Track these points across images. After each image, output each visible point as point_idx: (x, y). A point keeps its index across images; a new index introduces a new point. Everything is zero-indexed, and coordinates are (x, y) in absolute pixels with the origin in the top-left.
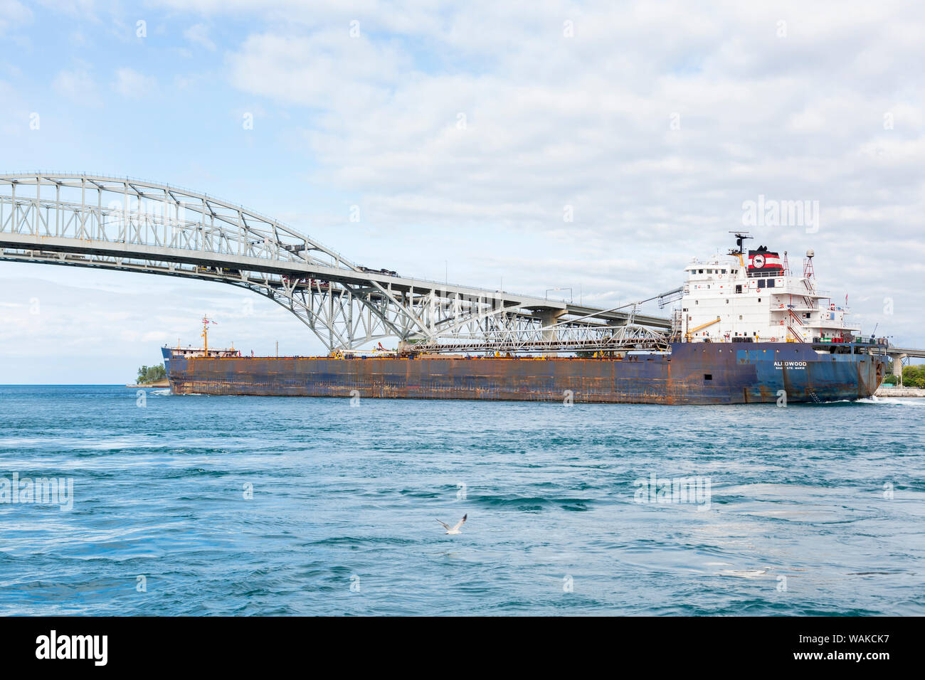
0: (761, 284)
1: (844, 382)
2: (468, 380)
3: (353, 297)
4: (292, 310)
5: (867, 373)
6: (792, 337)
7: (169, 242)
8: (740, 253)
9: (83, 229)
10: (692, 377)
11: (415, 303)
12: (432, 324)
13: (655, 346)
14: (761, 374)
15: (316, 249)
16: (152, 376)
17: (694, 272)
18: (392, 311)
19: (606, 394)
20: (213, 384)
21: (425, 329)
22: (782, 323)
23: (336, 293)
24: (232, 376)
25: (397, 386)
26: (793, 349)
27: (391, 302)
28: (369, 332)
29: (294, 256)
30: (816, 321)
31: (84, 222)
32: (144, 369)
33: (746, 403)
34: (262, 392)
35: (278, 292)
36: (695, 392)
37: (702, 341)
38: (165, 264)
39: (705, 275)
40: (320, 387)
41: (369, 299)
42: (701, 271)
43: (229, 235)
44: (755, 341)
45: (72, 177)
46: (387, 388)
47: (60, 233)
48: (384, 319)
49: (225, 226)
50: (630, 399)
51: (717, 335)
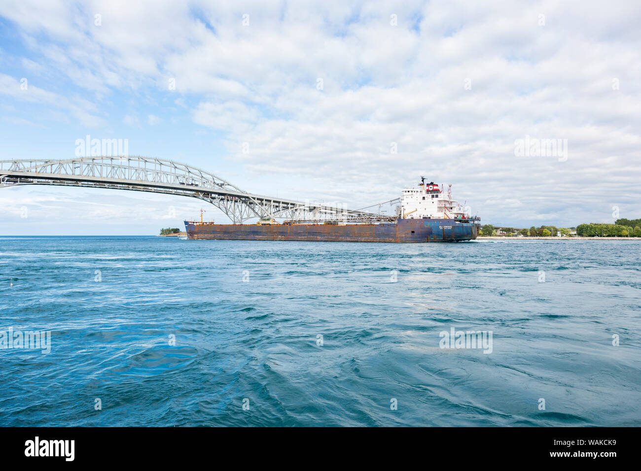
0: (433, 196)
1: (466, 234)
2: (314, 234)
3: (242, 203)
4: (219, 208)
5: (474, 230)
6: (446, 217)
7: (172, 182)
8: (423, 184)
9: (139, 177)
10: (406, 232)
11: (266, 205)
12: (272, 213)
13: (389, 220)
14: (434, 231)
15: (229, 185)
16: (166, 233)
17: (406, 192)
18: (257, 208)
19: (372, 239)
20: (206, 235)
21: (269, 215)
22: (442, 211)
23: (236, 201)
24: (214, 232)
25: (284, 236)
26: (447, 221)
27: (257, 205)
28: (248, 216)
29: (220, 188)
30: (455, 211)
31: (139, 174)
32: (163, 229)
33: (428, 242)
34: (227, 238)
35: (214, 201)
36: (408, 238)
37: (410, 218)
38: (171, 190)
39: (410, 193)
40: (252, 236)
41: (248, 204)
42: (409, 192)
43: (196, 179)
44: (432, 218)
45: (134, 157)
46: (280, 237)
47: (130, 178)
48: (254, 211)
49: (194, 176)
50: (381, 241)
51: (416, 216)
